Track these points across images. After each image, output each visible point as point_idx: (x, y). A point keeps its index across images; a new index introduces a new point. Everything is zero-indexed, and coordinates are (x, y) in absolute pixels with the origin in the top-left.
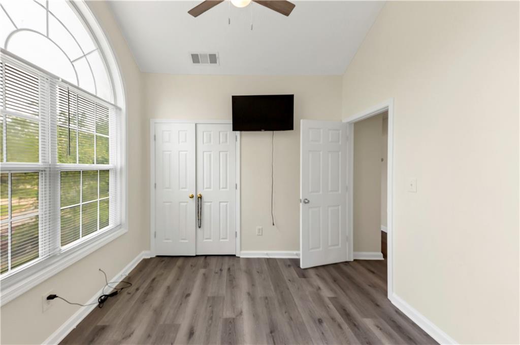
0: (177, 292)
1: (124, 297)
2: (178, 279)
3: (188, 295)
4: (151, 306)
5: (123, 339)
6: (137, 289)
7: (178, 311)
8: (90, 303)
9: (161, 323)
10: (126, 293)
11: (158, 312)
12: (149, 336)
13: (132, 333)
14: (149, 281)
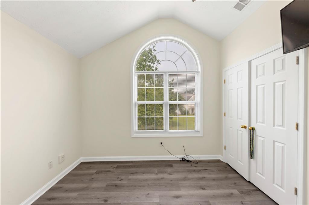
0: (203, 183)
1: (189, 164)
2: (214, 180)
3: (203, 189)
4: (187, 175)
5: (169, 173)
6: (195, 167)
7: (189, 187)
8: (177, 156)
9: (179, 182)
10: (191, 164)
11: (185, 179)
12: (171, 180)
13: (171, 175)
14: (204, 168)
